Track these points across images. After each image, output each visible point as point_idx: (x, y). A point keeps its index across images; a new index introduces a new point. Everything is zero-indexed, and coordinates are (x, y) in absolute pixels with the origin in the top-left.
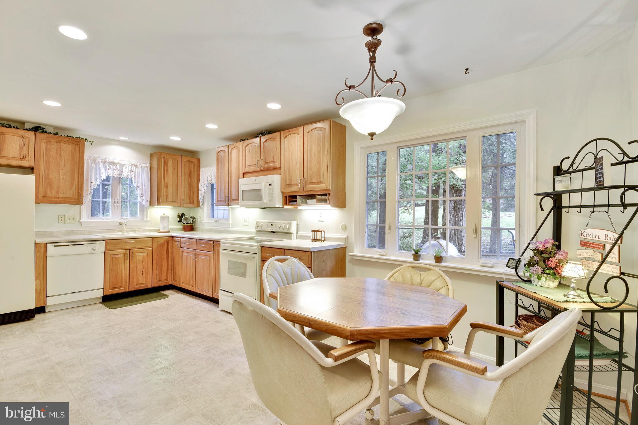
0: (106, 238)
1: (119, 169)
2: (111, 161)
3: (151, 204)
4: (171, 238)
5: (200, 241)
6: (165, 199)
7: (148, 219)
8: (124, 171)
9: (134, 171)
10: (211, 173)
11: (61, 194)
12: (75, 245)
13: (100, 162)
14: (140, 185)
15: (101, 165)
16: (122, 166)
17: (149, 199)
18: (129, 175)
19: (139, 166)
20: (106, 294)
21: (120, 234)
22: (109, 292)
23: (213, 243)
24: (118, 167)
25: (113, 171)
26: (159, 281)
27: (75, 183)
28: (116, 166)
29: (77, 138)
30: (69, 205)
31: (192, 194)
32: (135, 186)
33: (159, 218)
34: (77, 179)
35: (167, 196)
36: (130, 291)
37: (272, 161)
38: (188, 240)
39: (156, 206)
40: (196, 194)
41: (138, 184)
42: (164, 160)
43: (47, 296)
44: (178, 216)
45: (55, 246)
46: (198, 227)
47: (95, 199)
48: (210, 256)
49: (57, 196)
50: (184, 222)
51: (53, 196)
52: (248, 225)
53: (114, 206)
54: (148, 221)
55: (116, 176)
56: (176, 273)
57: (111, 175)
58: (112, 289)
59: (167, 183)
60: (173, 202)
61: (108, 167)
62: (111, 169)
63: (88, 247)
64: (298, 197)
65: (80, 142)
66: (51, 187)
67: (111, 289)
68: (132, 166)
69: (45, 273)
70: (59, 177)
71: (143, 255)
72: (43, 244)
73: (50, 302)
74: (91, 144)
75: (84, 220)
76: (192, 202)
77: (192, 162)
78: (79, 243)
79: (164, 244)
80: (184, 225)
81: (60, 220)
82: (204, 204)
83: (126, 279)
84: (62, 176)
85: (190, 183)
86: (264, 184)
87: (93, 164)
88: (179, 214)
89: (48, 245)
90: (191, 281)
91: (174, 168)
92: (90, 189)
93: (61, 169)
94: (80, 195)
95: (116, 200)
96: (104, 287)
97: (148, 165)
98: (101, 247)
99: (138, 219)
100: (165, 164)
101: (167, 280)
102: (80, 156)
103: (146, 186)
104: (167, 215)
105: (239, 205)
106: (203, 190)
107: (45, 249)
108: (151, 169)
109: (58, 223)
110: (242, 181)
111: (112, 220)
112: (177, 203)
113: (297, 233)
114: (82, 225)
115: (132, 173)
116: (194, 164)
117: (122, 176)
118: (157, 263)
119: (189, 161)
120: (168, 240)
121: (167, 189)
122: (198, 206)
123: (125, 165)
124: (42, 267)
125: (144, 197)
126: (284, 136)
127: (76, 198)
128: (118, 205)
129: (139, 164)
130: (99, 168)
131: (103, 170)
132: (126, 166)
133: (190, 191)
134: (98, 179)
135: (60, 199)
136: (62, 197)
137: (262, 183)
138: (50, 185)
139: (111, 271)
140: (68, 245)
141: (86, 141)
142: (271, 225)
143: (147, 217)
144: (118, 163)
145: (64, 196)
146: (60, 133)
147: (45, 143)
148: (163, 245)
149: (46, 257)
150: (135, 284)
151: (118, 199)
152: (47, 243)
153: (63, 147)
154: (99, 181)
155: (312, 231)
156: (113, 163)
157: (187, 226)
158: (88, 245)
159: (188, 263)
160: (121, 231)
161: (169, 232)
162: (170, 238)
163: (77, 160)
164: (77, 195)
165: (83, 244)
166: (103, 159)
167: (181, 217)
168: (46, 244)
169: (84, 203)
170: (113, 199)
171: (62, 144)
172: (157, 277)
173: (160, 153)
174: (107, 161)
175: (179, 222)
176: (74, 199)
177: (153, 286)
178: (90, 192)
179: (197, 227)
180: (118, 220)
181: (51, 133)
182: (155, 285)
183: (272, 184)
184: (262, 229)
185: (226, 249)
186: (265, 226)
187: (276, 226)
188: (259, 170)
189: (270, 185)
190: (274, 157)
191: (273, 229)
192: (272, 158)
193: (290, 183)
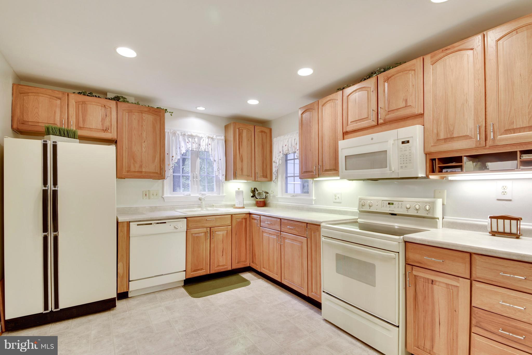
0: (188, 215)
1: (197, 142)
2: (189, 134)
3: (227, 179)
4: (249, 215)
5: (286, 221)
6: (240, 173)
7: (225, 195)
8: (201, 144)
9: (211, 144)
10: (288, 141)
11: (144, 168)
12: (158, 223)
13: (180, 135)
14: (216, 159)
15: (181, 138)
16: (200, 138)
17: (225, 173)
18: (207, 149)
19: (215, 139)
20: (188, 277)
21: (199, 210)
22: (191, 275)
23: (306, 226)
24: (196, 140)
25: (192, 144)
26: (238, 262)
27: (157, 156)
28: (195, 139)
29: (158, 108)
30: (152, 179)
31: (265, 167)
32: (212, 160)
33: (235, 193)
34: (159, 151)
35: (242, 170)
36: (211, 273)
37: (405, 106)
38: (270, 218)
39: (232, 180)
40: (268, 167)
41: (214, 158)
42: (239, 130)
43: (130, 280)
44: (251, 191)
45: (138, 225)
46: (271, 202)
47: (175, 174)
48: (302, 242)
49: (140, 170)
50: (257, 197)
51: (137, 171)
52: (340, 203)
53: (194, 181)
54: (224, 196)
55: (195, 150)
56: (255, 255)
57: (190, 149)
58: (195, 272)
59: (242, 156)
60: (248, 176)
61: (187, 141)
62: (190, 142)
63: (170, 225)
64: (465, 159)
65: (160, 112)
66: (134, 160)
67: (193, 272)
68: (209, 139)
69: (128, 255)
70: (142, 149)
71: (223, 234)
72: (126, 223)
73: (133, 287)
74: (171, 115)
75: (167, 196)
76: (265, 175)
77: (265, 132)
78: (162, 221)
79: (242, 221)
80: (257, 200)
81: (144, 195)
82: (277, 178)
83: (207, 259)
84: (145, 148)
85: (263, 155)
86: (391, 142)
87: (174, 137)
88: (251, 188)
89: (131, 223)
90: (276, 268)
91: (249, 140)
92: (171, 163)
93: (143, 141)
94: (162, 169)
95: (195, 175)
96: (186, 269)
97: (223, 138)
98: (183, 225)
99: (215, 194)
100: (240, 134)
101: (245, 261)
102: (161, 127)
103: (221, 160)
104: (242, 190)
105: (339, 176)
106: (278, 162)
107: (128, 228)
108: (225, 141)
109: (143, 199)
110: (342, 144)
111: (191, 195)
112: (251, 177)
113: (443, 218)
114: (165, 201)
115: (209, 146)
116: (266, 134)
117: (200, 150)
118: (236, 243)
119: (262, 132)
120: (246, 217)
121: (242, 162)
122: (271, 180)
123: (203, 137)
124: (125, 248)
125: (220, 171)
126: (431, 62)
127: (159, 172)
128: (197, 180)
129: (215, 137)
130: (179, 141)
131: (183, 144)
132: (203, 139)
133: (263, 163)
134: (179, 153)
135: (143, 174)
136: (145, 172)
137: (388, 141)
138: (133, 159)
139: (193, 251)
140: (151, 224)
141: (166, 112)
142: (389, 204)
143: (223, 193)
144: (196, 136)
145: (147, 170)
146: (141, 103)
147: (127, 113)
148: (241, 223)
149: (130, 237)
150: (216, 266)
151: (196, 174)
152: (130, 222)
153: (144, 118)
154: (179, 155)
155: (491, 218)
156: (191, 136)
157: (261, 201)
158: (170, 224)
159: (271, 246)
160: (200, 206)
161: (244, 208)
162: (247, 215)
163: (158, 132)
164: (159, 170)
165: (165, 223)
166: (182, 132)
167: (254, 191)
168: (128, 223)
169: (166, 178)
170: (193, 174)
171: (144, 114)
172: (237, 258)
173: (235, 123)
174: (186, 134)
175: (252, 197)
176: (157, 173)
177: (232, 269)
178: (171, 167)
179: (269, 203)
180: (197, 195)
181: (132, 103)
182: (234, 267)
183: (408, 142)
184: (372, 209)
185: (332, 238)
186: (377, 205)
187: (400, 206)
188: (374, 125)
189: (403, 143)
190: (408, 100)
191: (394, 210)
192: (403, 102)
193: (449, 136)
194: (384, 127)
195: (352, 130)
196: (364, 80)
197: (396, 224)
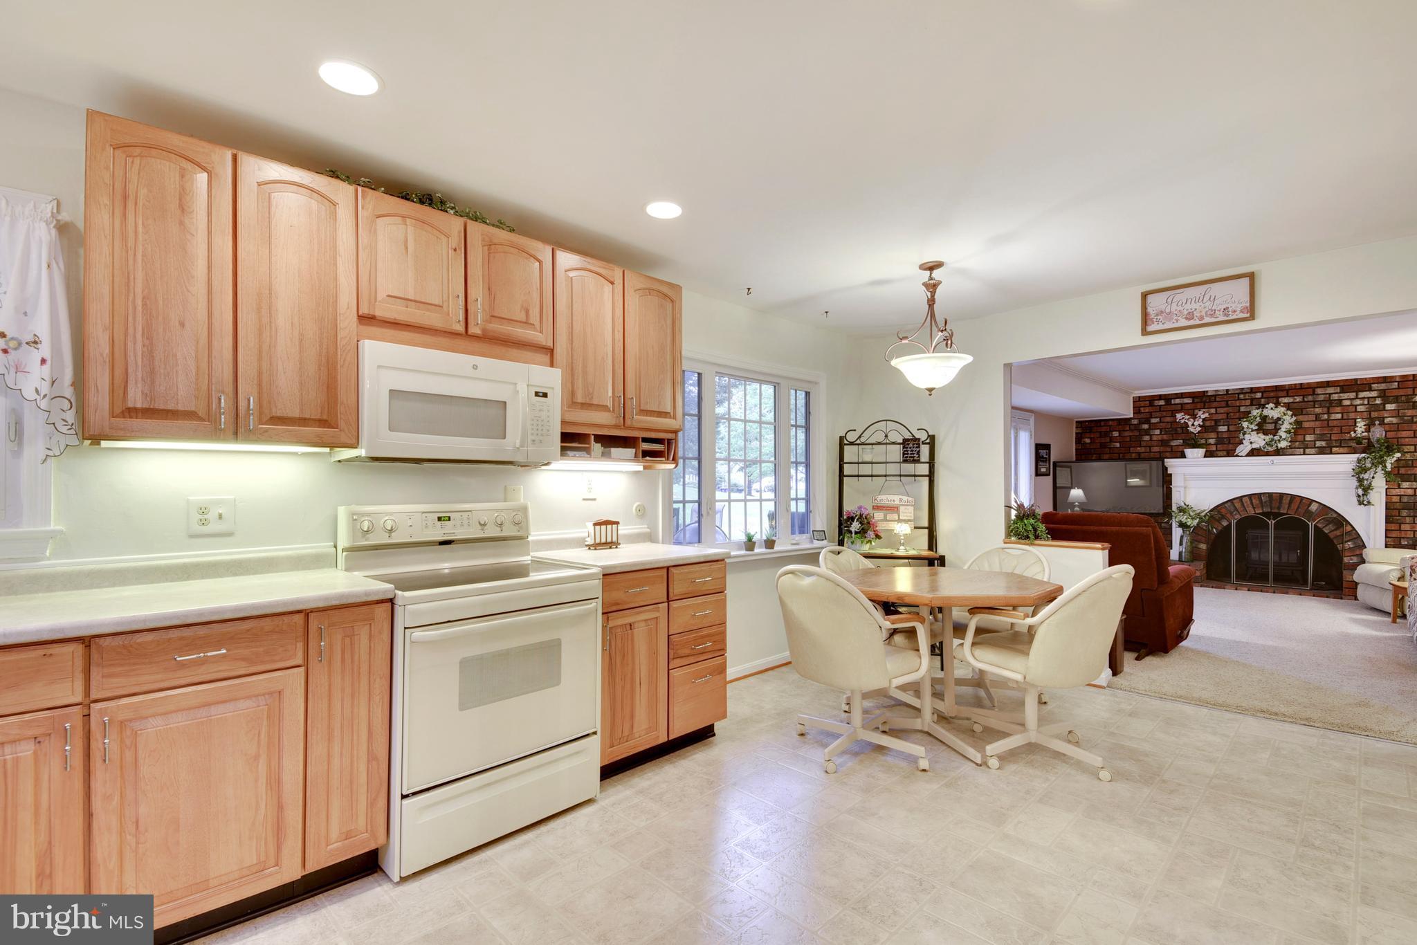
48: (278, 693)
64: (592, 439)
142: (440, 519)
155: (595, 525)
183: (545, 395)
184: (397, 538)
185: (449, 622)
186: (411, 526)
187: (465, 522)
188: (456, 332)
189: (537, 394)
190: (531, 312)
191: (454, 533)
192: (521, 311)
193: (588, 401)
194: (477, 346)
195: (395, 319)
196: (402, 198)
197: (446, 565)
